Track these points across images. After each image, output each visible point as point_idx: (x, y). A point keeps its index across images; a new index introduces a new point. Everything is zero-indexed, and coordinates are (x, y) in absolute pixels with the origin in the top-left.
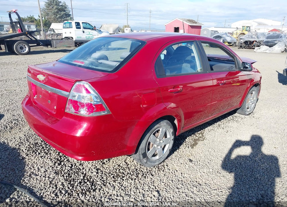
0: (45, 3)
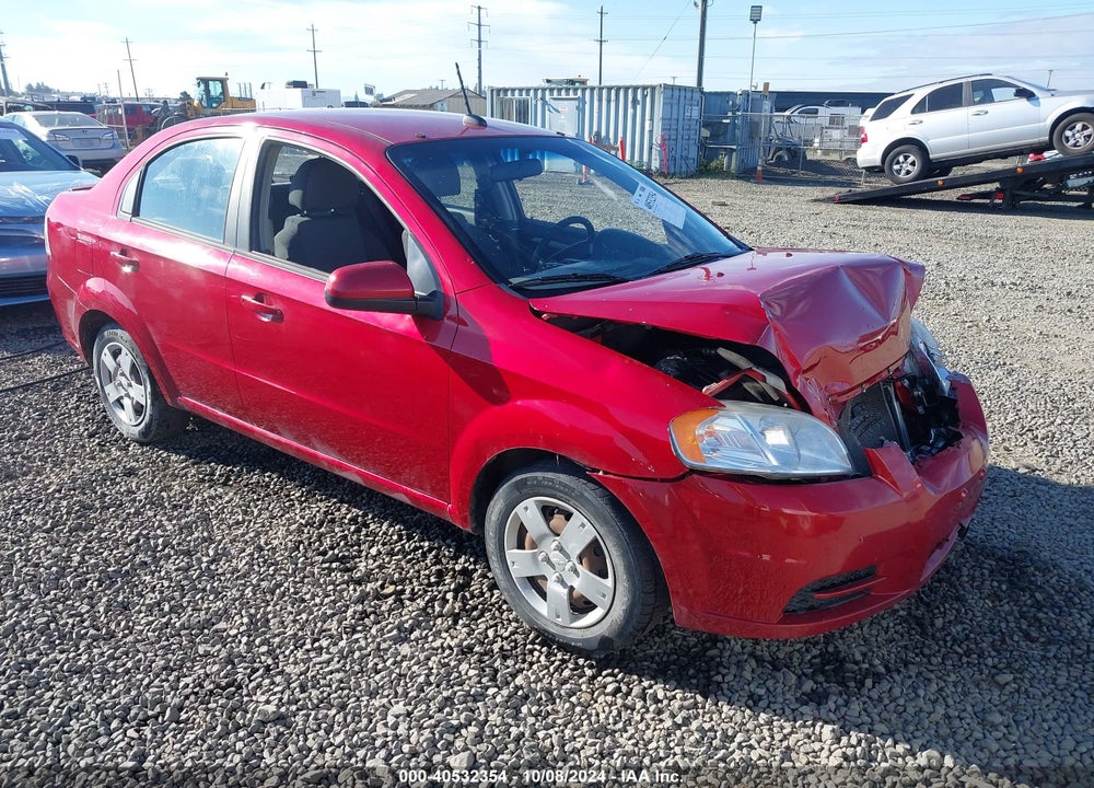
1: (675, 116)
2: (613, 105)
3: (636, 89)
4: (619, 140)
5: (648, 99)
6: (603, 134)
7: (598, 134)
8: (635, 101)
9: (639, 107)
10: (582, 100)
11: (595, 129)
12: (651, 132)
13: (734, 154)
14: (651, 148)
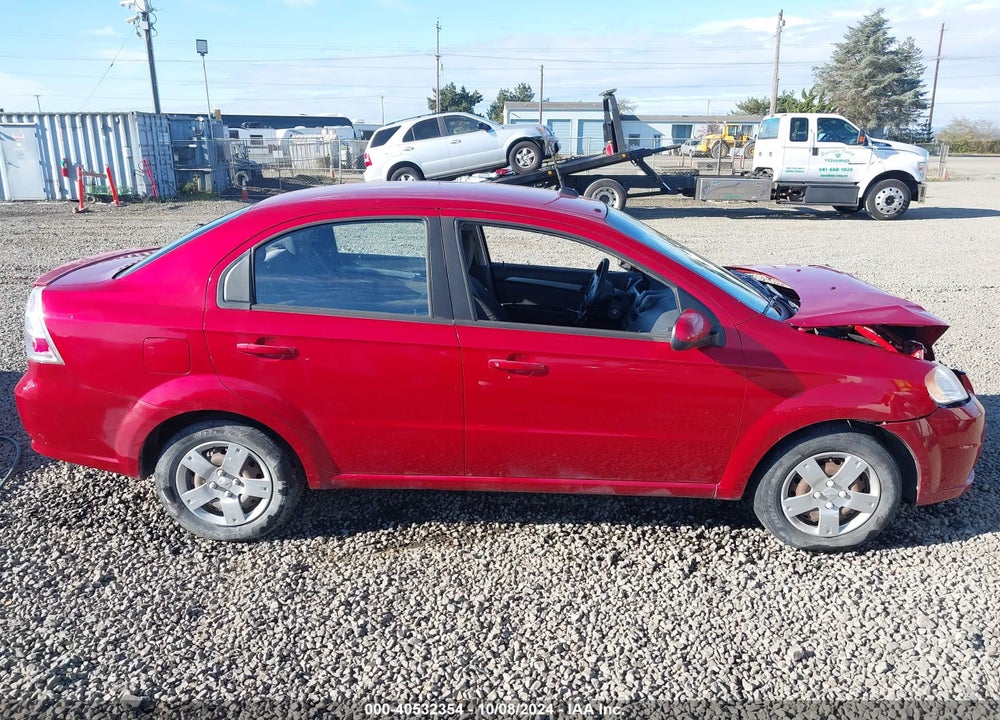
0: (835, 48)
1: (150, 143)
2: (80, 132)
3: (104, 116)
4: (105, 168)
5: (121, 126)
6: (74, 161)
7: (67, 161)
8: (105, 128)
9: (112, 135)
10: (41, 126)
11: (62, 156)
12: (131, 158)
13: (207, 177)
14: (134, 174)
